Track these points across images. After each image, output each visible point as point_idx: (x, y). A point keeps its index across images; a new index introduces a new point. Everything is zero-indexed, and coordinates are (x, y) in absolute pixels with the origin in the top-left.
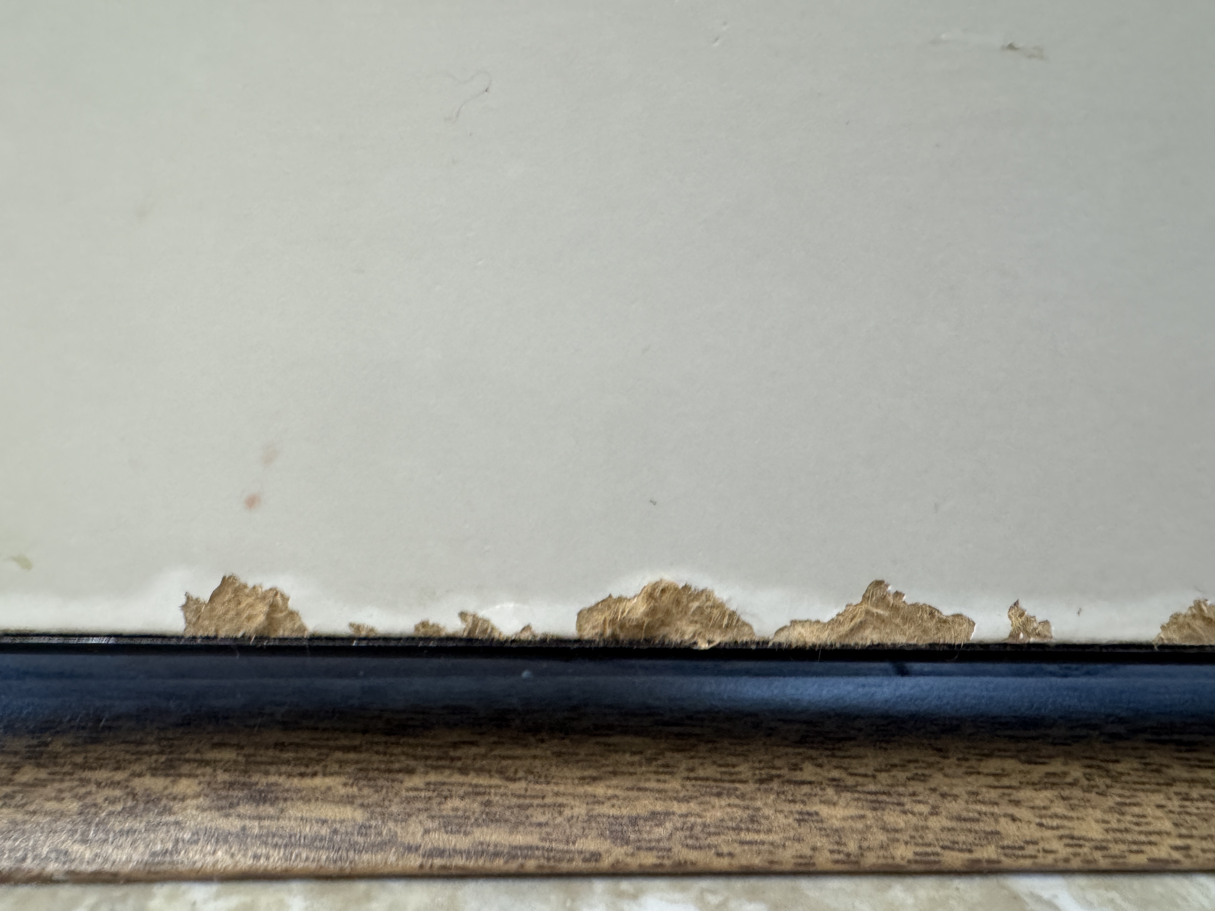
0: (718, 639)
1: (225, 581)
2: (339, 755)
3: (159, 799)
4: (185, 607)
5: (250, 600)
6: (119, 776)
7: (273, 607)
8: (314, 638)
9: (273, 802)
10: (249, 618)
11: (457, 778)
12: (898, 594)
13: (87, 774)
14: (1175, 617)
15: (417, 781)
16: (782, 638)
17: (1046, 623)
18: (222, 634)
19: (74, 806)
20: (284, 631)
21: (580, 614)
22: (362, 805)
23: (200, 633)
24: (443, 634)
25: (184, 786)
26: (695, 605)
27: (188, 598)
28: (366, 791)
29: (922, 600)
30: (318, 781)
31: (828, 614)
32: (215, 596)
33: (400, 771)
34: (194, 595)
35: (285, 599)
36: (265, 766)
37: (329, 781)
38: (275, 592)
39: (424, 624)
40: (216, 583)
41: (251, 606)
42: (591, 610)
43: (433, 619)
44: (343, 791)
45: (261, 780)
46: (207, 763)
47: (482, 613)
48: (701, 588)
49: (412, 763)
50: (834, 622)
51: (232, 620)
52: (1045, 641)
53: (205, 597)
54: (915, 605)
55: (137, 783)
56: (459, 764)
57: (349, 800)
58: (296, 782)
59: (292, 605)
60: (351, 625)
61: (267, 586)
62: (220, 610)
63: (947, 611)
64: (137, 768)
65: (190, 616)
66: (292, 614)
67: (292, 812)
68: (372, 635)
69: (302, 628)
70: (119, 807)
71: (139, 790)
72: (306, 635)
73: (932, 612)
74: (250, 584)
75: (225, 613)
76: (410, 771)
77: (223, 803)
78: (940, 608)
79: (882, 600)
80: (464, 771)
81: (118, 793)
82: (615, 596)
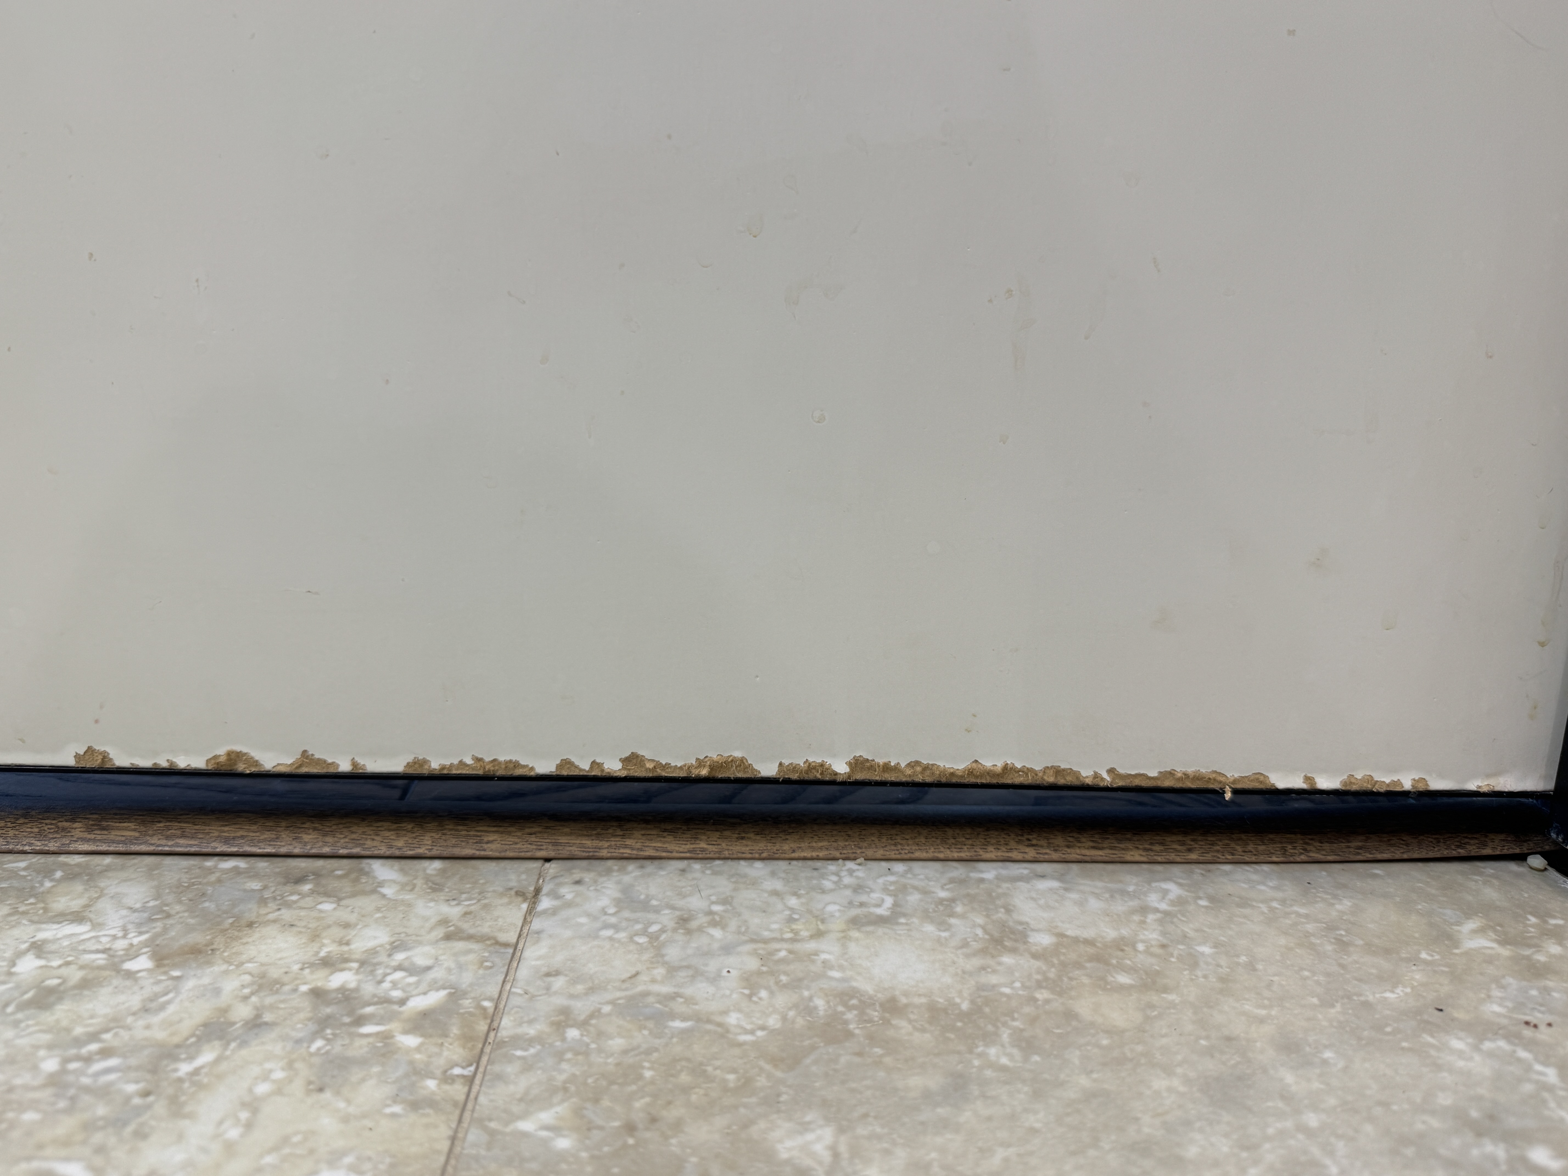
0: (253, 769)
1: (89, 747)
2: (136, 817)
3: (67, 829)
4: (75, 757)
5: (97, 754)
6: (54, 822)
7: (104, 757)
8: (118, 768)
9: (107, 830)
10: (97, 760)
11: (177, 824)
12: (313, 755)
13: (43, 821)
14: (408, 763)
15: (161, 825)
16: (274, 770)
17: (364, 765)
18: (88, 766)
19: (36, 830)
20: (108, 765)
21: (207, 761)
22: (139, 832)
23: (80, 766)
24: (161, 767)
25: (76, 825)
26: (245, 758)
27: (76, 753)
28: (142, 827)
29: (321, 757)
30: (125, 824)
31: (290, 762)
32: (85, 753)
33: (156, 822)
34: (79, 752)
35: (108, 754)
36: (106, 820)
37: (129, 824)
38: (105, 752)
39: (155, 764)
40: (85, 749)
41: (97, 756)
42: (210, 759)
43: (158, 762)
44: (133, 827)
45: (104, 824)
46: (87, 818)
47: (174, 760)
48: (246, 752)
49: (162, 820)
50: (292, 764)
51: (91, 761)
52: (366, 771)
53: (82, 753)
54: (318, 758)
55: (60, 824)
56: (179, 820)
57: (134, 830)
58: (117, 824)
59: (111, 756)
60: (131, 764)
61: (103, 750)
62: (87, 757)
63: (330, 761)
64: (61, 820)
65: (77, 760)
66: (111, 759)
67: (113, 833)
68: (138, 767)
69: (114, 764)
70: (52, 831)
71: (60, 826)
72: (115, 767)
73: (325, 761)
74: (97, 749)
75: (89, 759)
76: (160, 822)
77: (90, 830)
78: (327, 759)
79: (307, 758)
80: (179, 822)
81: (52, 827)
82: (218, 754)
